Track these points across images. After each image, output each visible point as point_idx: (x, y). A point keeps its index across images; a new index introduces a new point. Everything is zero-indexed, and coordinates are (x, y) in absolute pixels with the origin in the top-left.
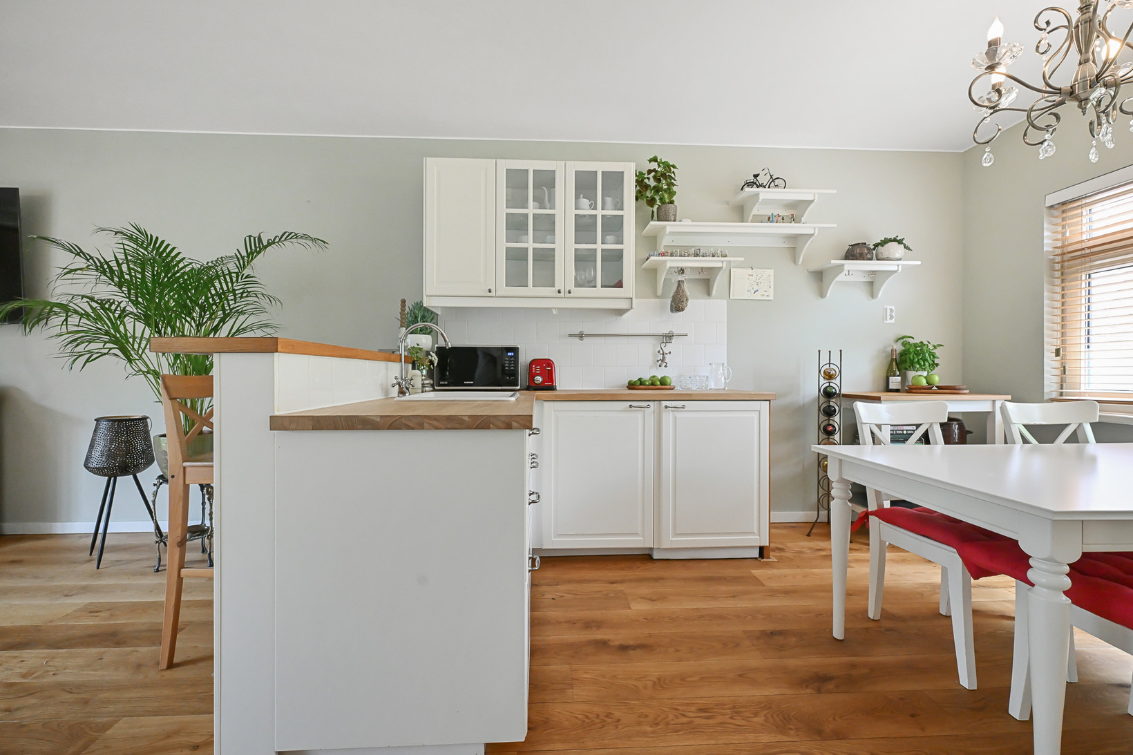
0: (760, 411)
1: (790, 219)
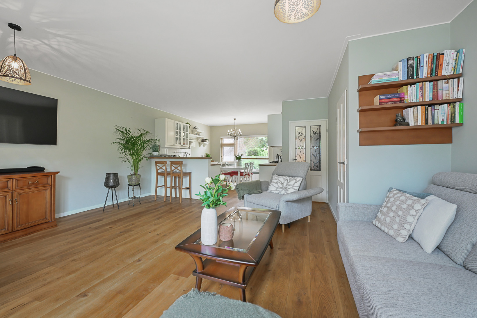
1: (198, 135)
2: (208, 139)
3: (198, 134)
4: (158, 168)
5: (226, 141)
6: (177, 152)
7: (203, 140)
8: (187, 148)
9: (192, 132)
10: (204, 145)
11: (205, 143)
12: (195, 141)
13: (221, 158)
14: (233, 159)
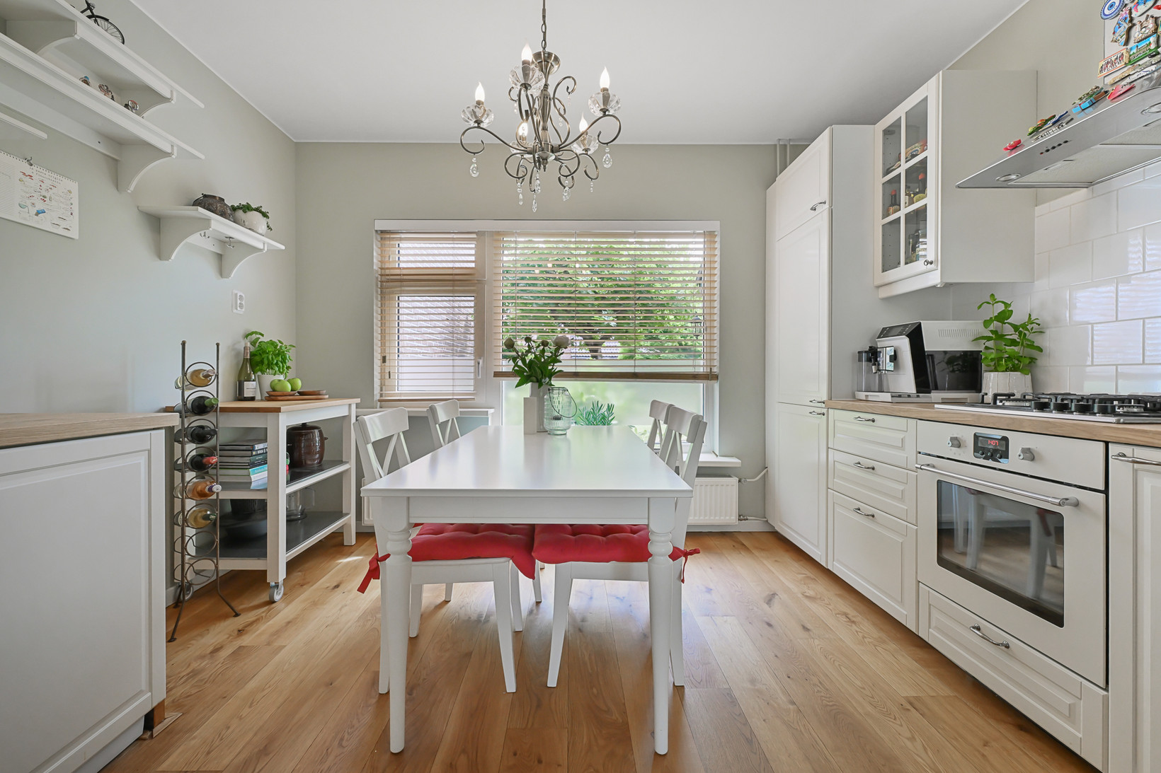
0: (149, 451)
2: (258, 210)
13: (382, 373)
14: (472, 382)
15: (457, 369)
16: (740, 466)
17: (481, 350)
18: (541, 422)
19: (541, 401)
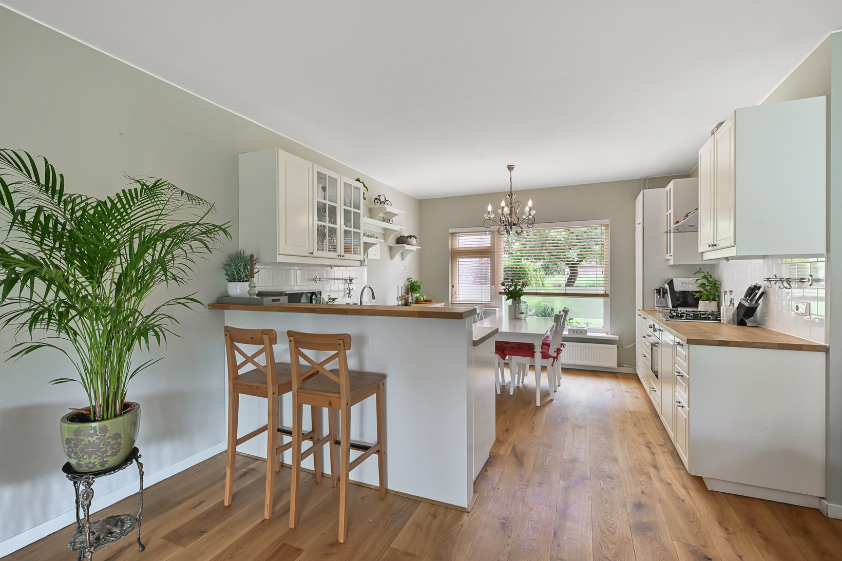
1: (389, 221)
2: (413, 236)
3: (388, 218)
4: (240, 359)
5: (465, 241)
6: (324, 280)
7: (401, 240)
8: (358, 263)
9: (371, 213)
10: (402, 253)
11: (407, 247)
12: (379, 240)
13: (452, 292)
14: (489, 296)
15: (483, 291)
16: (618, 339)
17: (493, 283)
18: (516, 315)
19: (515, 306)
